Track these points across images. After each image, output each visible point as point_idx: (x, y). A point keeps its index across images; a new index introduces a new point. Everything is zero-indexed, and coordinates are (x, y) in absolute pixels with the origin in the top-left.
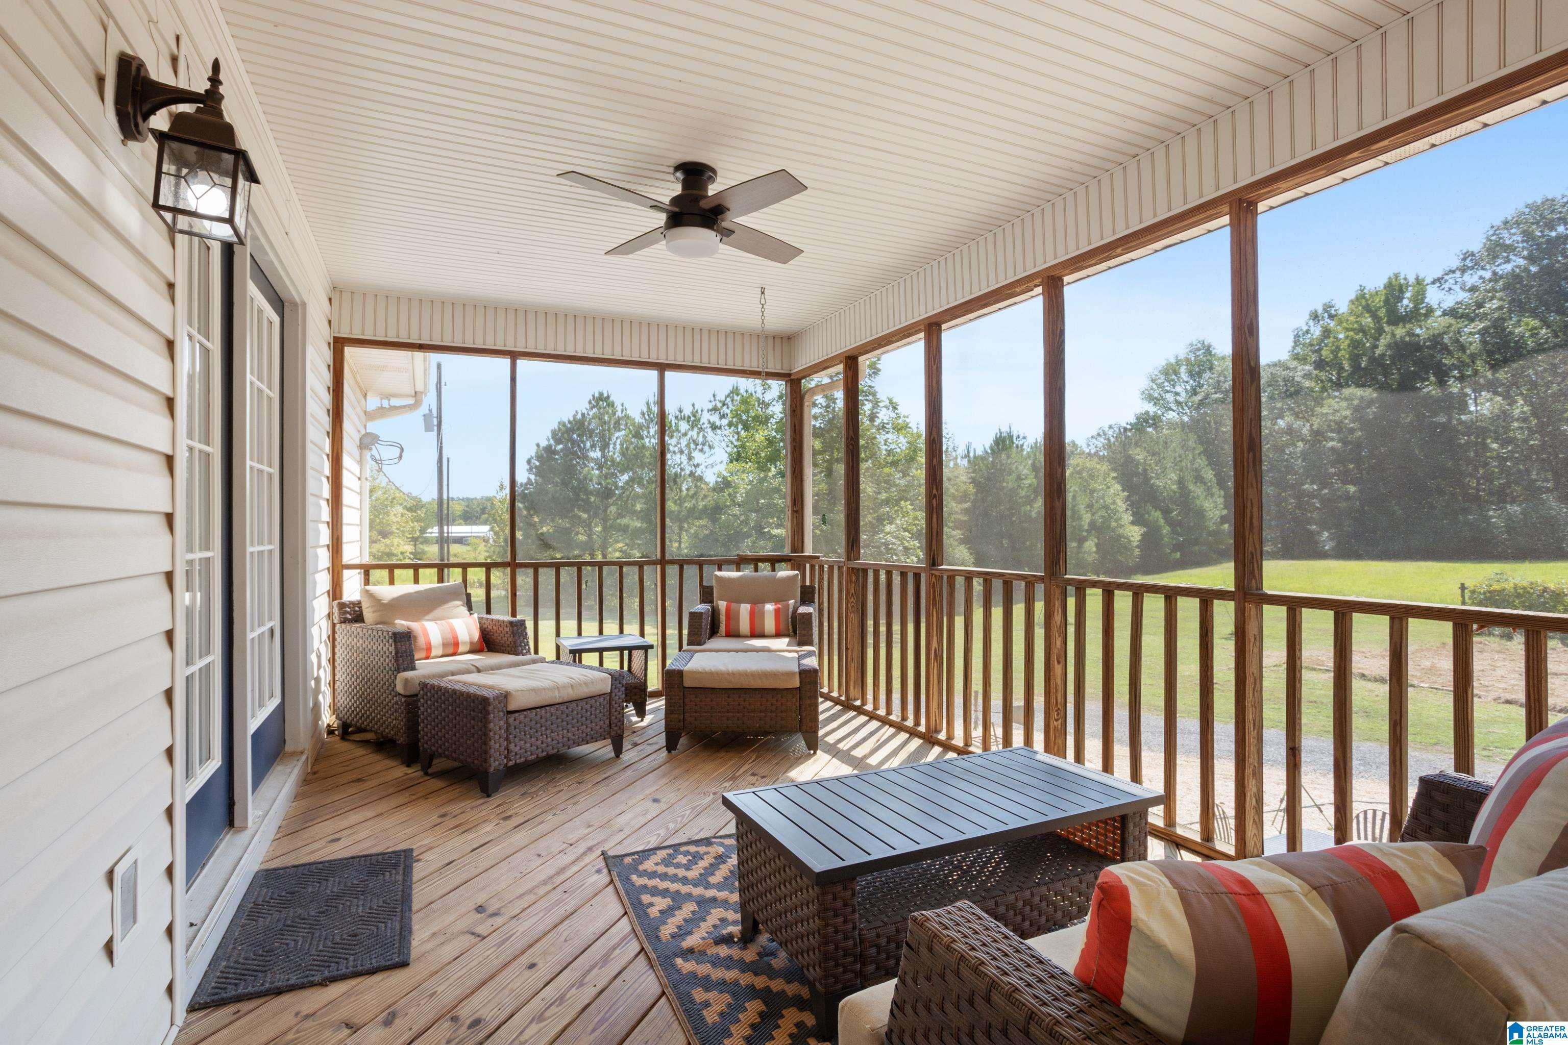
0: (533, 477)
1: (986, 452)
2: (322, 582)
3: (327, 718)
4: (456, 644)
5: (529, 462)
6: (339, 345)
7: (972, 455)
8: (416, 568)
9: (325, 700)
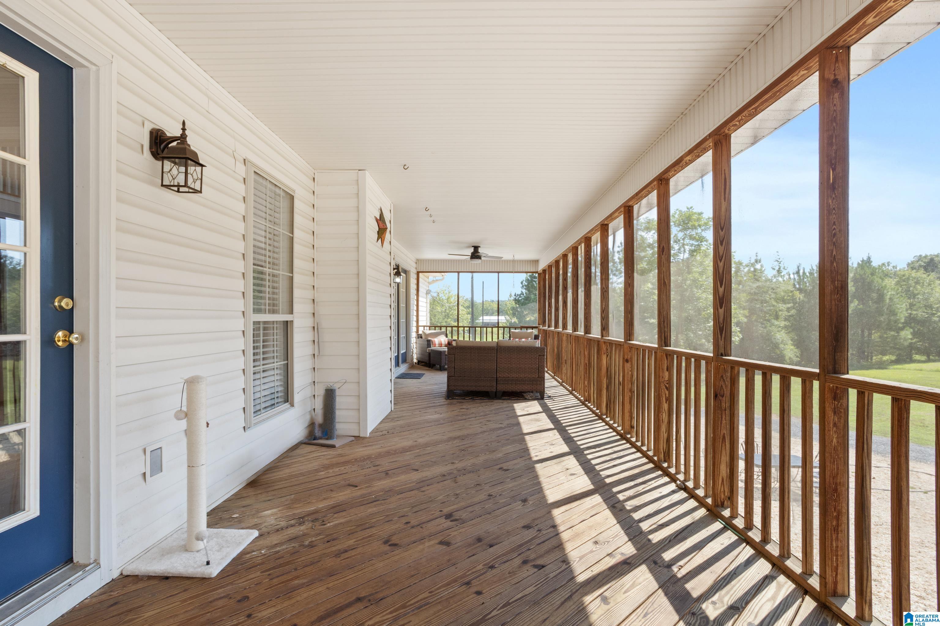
0: (524, 291)
1: (813, 269)
2: (414, 329)
3: (415, 361)
4: (441, 344)
5: (522, 283)
6: (418, 273)
7: (801, 272)
8: (435, 327)
9: (415, 356)
